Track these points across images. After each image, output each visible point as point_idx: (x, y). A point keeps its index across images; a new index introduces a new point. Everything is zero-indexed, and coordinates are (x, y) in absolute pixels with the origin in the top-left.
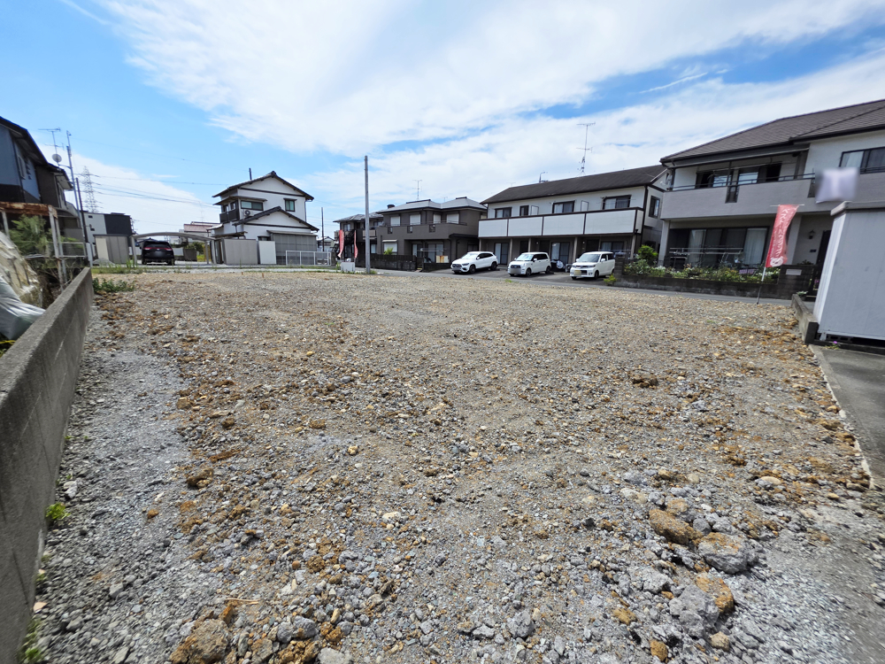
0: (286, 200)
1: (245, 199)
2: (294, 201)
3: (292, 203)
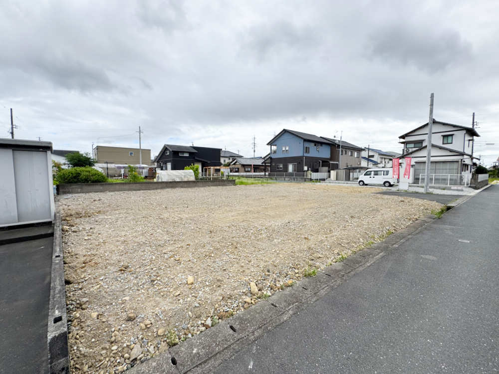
0: (444, 136)
1: (410, 142)
2: (452, 135)
3: (450, 138)
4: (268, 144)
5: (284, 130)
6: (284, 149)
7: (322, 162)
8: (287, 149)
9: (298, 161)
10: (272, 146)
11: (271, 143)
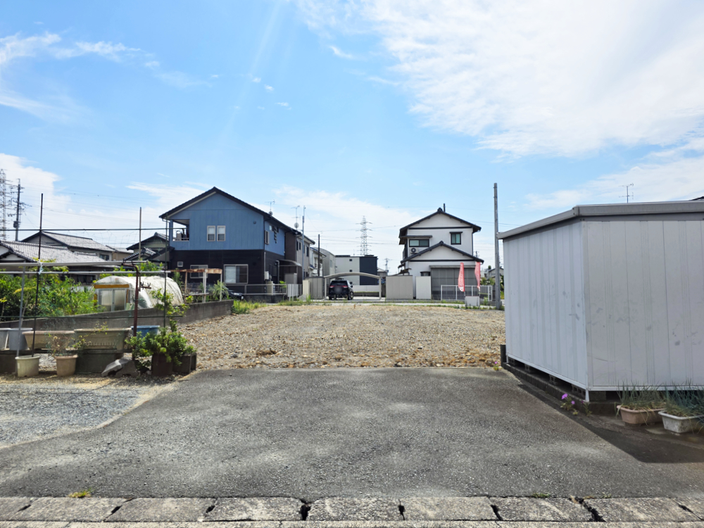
0: (452, 234)
1: (414, 238)
2: (460, 233)
3: (458, 236)
4: (163, 217)
5: (215, 189)
6: (211, 231)
7: (280, 264)
8: (222, 231)
9: (251, 261)
10: (174, 223)
11: (170, 216)
